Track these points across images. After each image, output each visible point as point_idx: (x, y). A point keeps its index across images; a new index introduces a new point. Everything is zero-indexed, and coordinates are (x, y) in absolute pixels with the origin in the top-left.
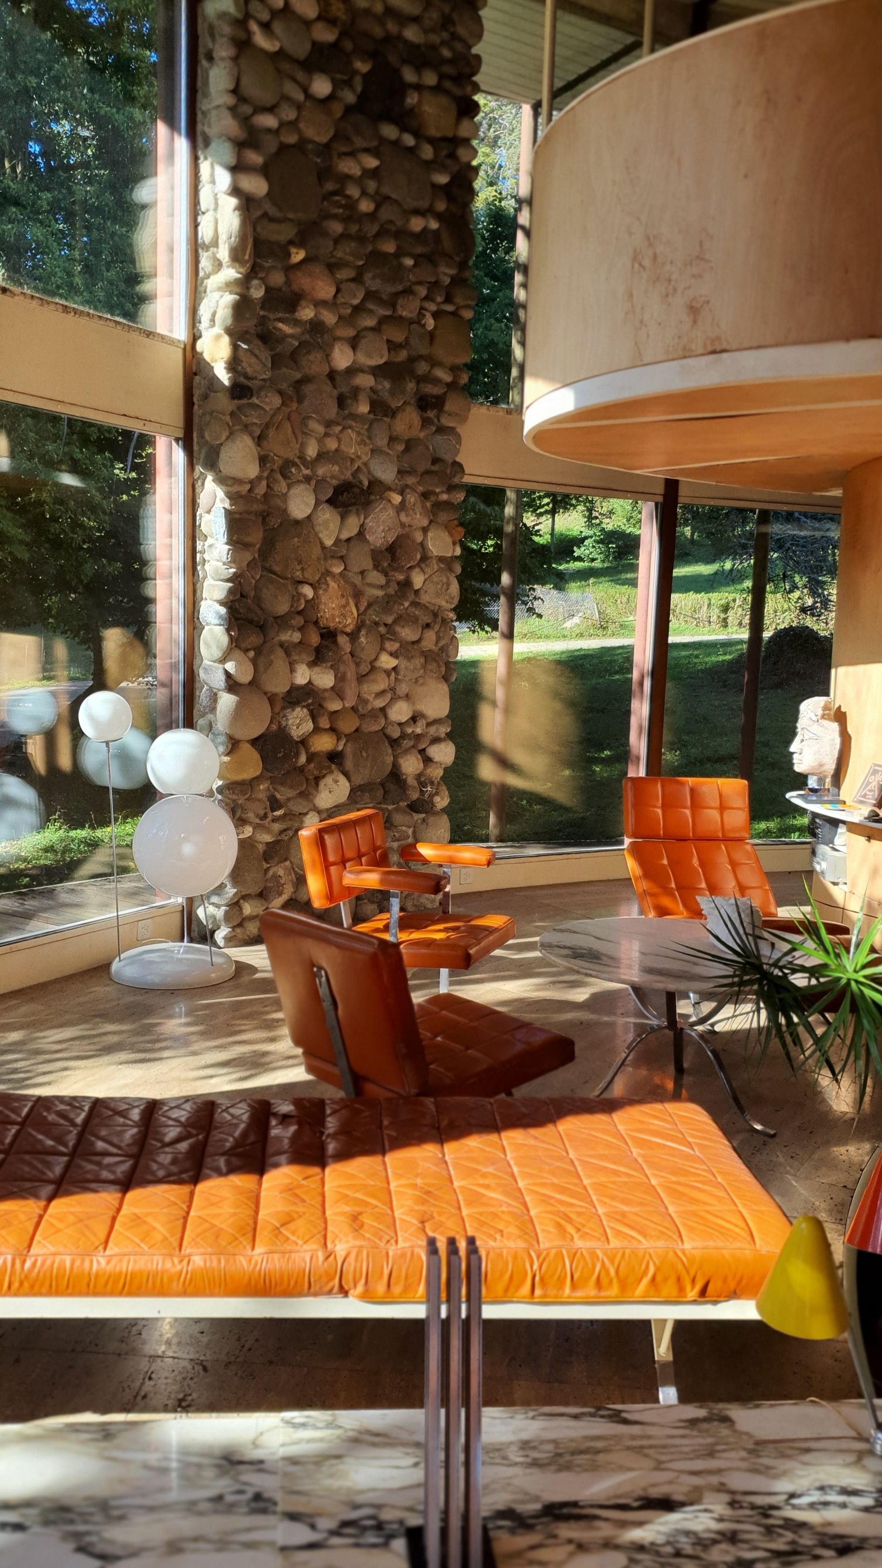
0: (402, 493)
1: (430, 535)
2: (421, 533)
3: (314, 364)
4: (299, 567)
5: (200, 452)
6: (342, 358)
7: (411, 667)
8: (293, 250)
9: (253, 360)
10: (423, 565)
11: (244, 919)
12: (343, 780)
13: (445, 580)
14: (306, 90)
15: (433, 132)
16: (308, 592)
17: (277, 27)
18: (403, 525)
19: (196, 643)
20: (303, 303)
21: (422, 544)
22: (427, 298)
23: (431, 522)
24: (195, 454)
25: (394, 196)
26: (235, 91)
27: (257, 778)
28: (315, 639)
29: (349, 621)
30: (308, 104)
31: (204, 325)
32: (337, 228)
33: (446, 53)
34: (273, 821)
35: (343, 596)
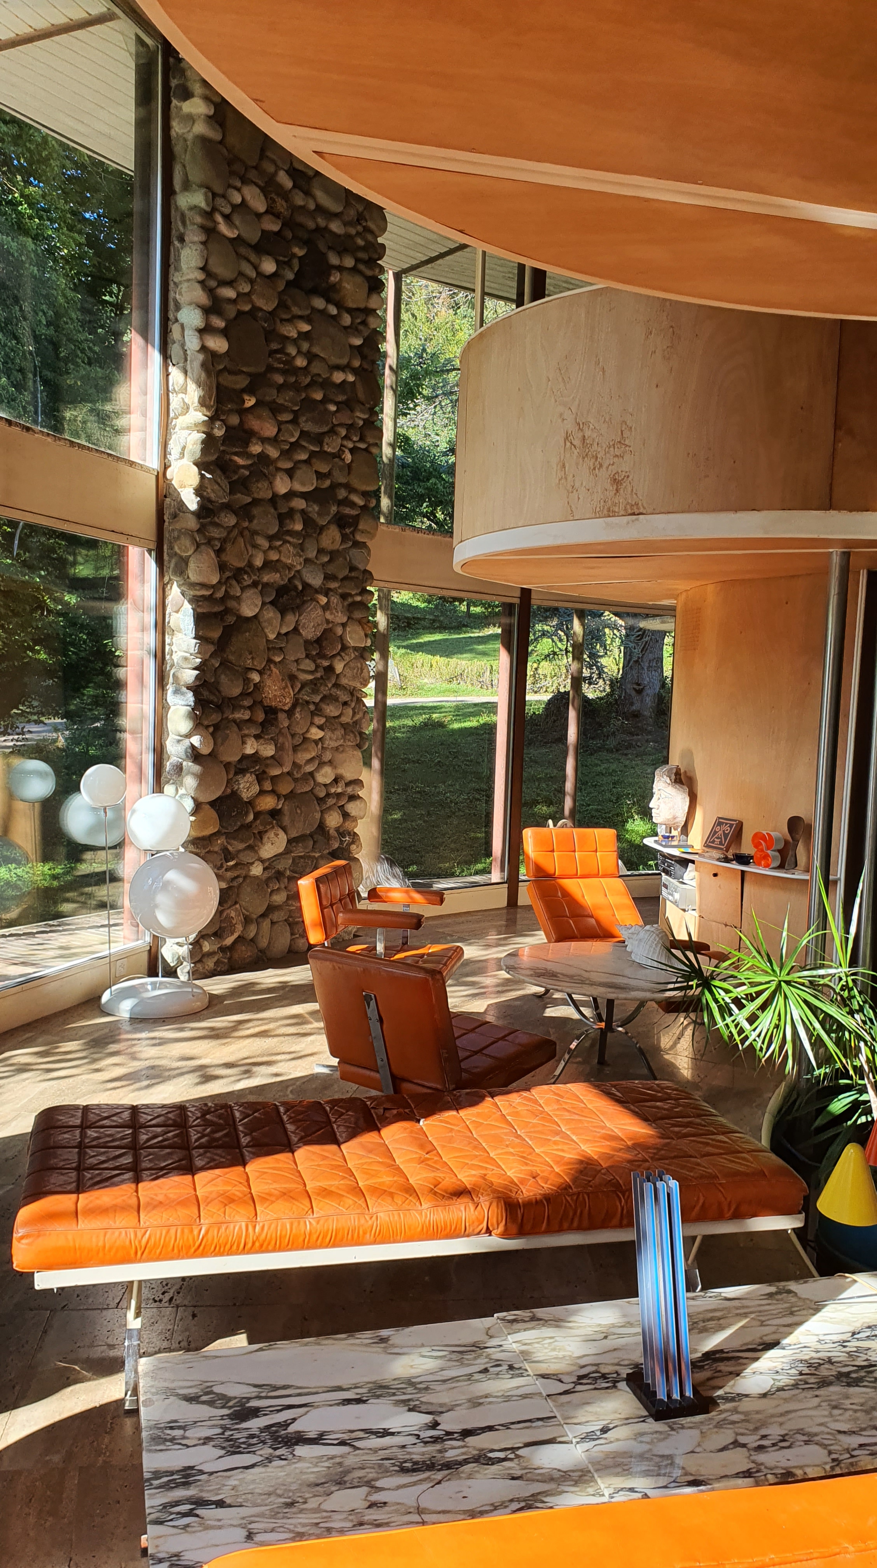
0: (326, 595)
1: (348, 629)
2: (341, 628)
3: (262, 491)
4: (250, 657)
5: (170, 562)
6: (282, 486)
7: (333, 739)
8: (246, 397)
9: (216, 487)
10: (343, 654)
11: (203, 956)
12: (282, 834)
13: (359, 665)
14: (256, 267)
15: (351, 305)
16: (256, 677)
17: (237, 220)
18: (328, 622)
19: (164, 720)
20: (254, 440)
21: (341, 638)
22: (346, 437)
23: (349, 618)
24: (165, 563)
25: (322, 355)
26: (203, 269)
27: (214, 834)
28: (261, 716)
29: (288, 700)
30: (258, 280)
31: (173, 457)
32: (280, 379)
33: (360, 242)
34: (226, 870)
35: (283, 680)
